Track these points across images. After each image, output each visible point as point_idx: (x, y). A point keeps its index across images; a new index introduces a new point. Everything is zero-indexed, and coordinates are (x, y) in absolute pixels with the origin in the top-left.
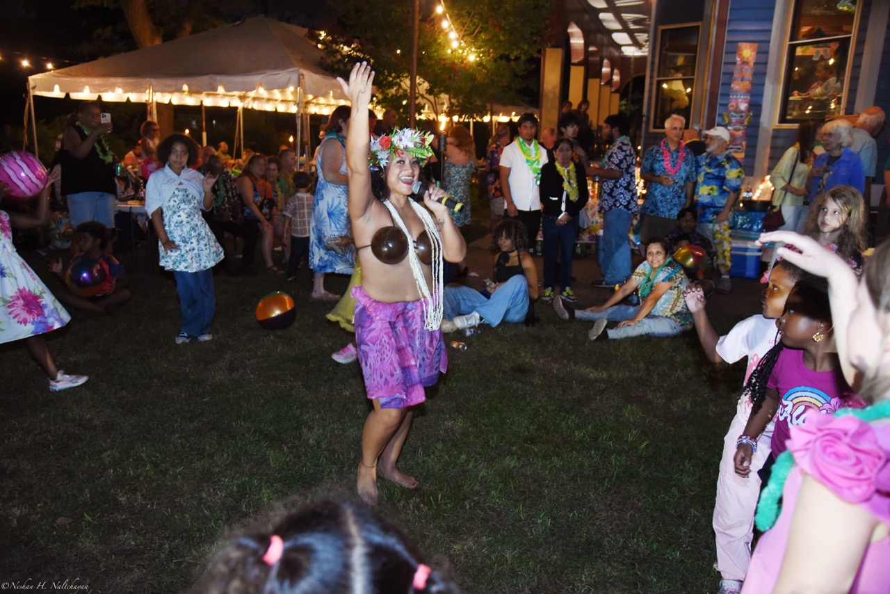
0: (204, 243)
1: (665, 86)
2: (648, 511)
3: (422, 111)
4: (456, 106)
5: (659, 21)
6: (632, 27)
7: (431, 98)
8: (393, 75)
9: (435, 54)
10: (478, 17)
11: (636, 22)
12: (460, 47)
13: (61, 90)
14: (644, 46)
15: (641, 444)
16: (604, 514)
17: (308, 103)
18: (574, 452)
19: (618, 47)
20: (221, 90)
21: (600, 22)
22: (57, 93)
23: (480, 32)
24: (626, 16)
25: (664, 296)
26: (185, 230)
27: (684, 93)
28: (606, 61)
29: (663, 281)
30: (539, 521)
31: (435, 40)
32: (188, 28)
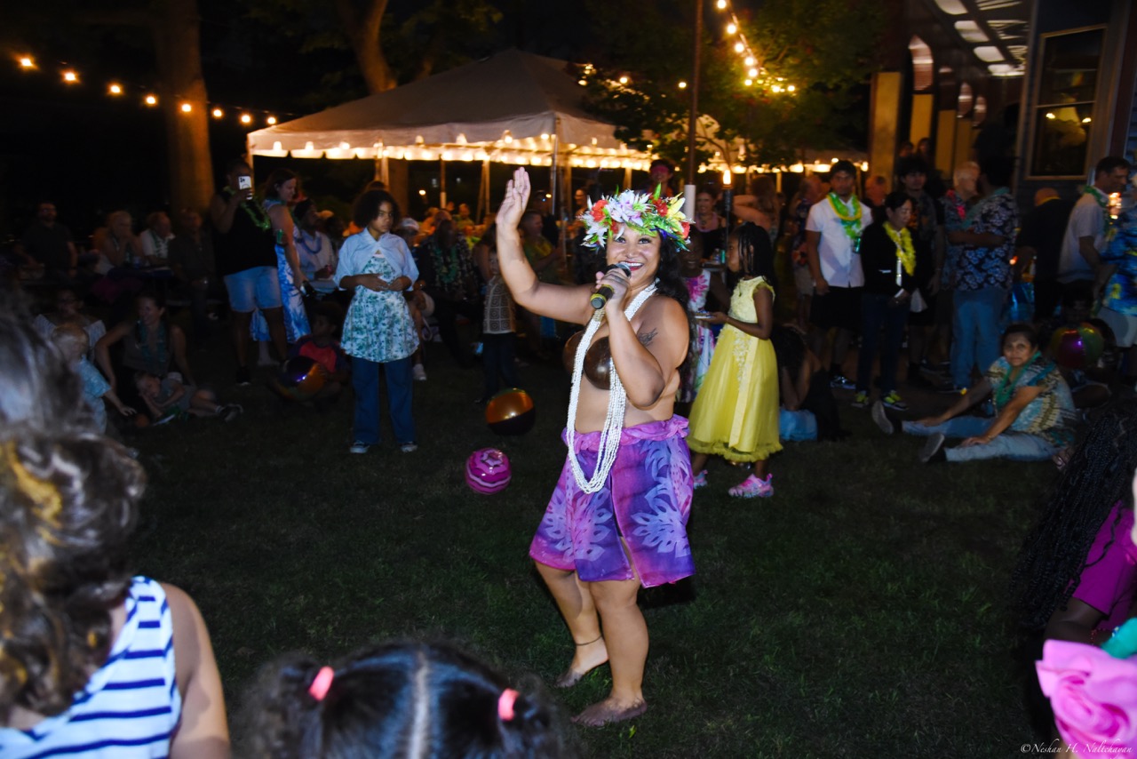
0: (399, 327)
1: (1050, 116)
2: (983, 699)
3: (710, 160)
4: (754, 153)
5: (1041, 28)
6: (1004, 37)
7: (722, 143)
8: (674, 115)
9: (727, 87)
10: (784, 36)
11: (1008, 30)
12: (760, 77)
13: (283, 148)
14: (1020, 63)
15: (980, 606)
16: (919, 698)
17: (569, 153)
18: (883, 611)
19: (984, 65)
20: (462, 140)
21: (957, 33)
22: (278, 151)
23: (786, 56)
24: (993, 23)
25: (1030, 406)
26: (377, 308)
27: (1078, 124)
28: (965, 87)
29: (1029, 384)
30: (827, 700)
31: (727, 69)
32: (428, 67)
